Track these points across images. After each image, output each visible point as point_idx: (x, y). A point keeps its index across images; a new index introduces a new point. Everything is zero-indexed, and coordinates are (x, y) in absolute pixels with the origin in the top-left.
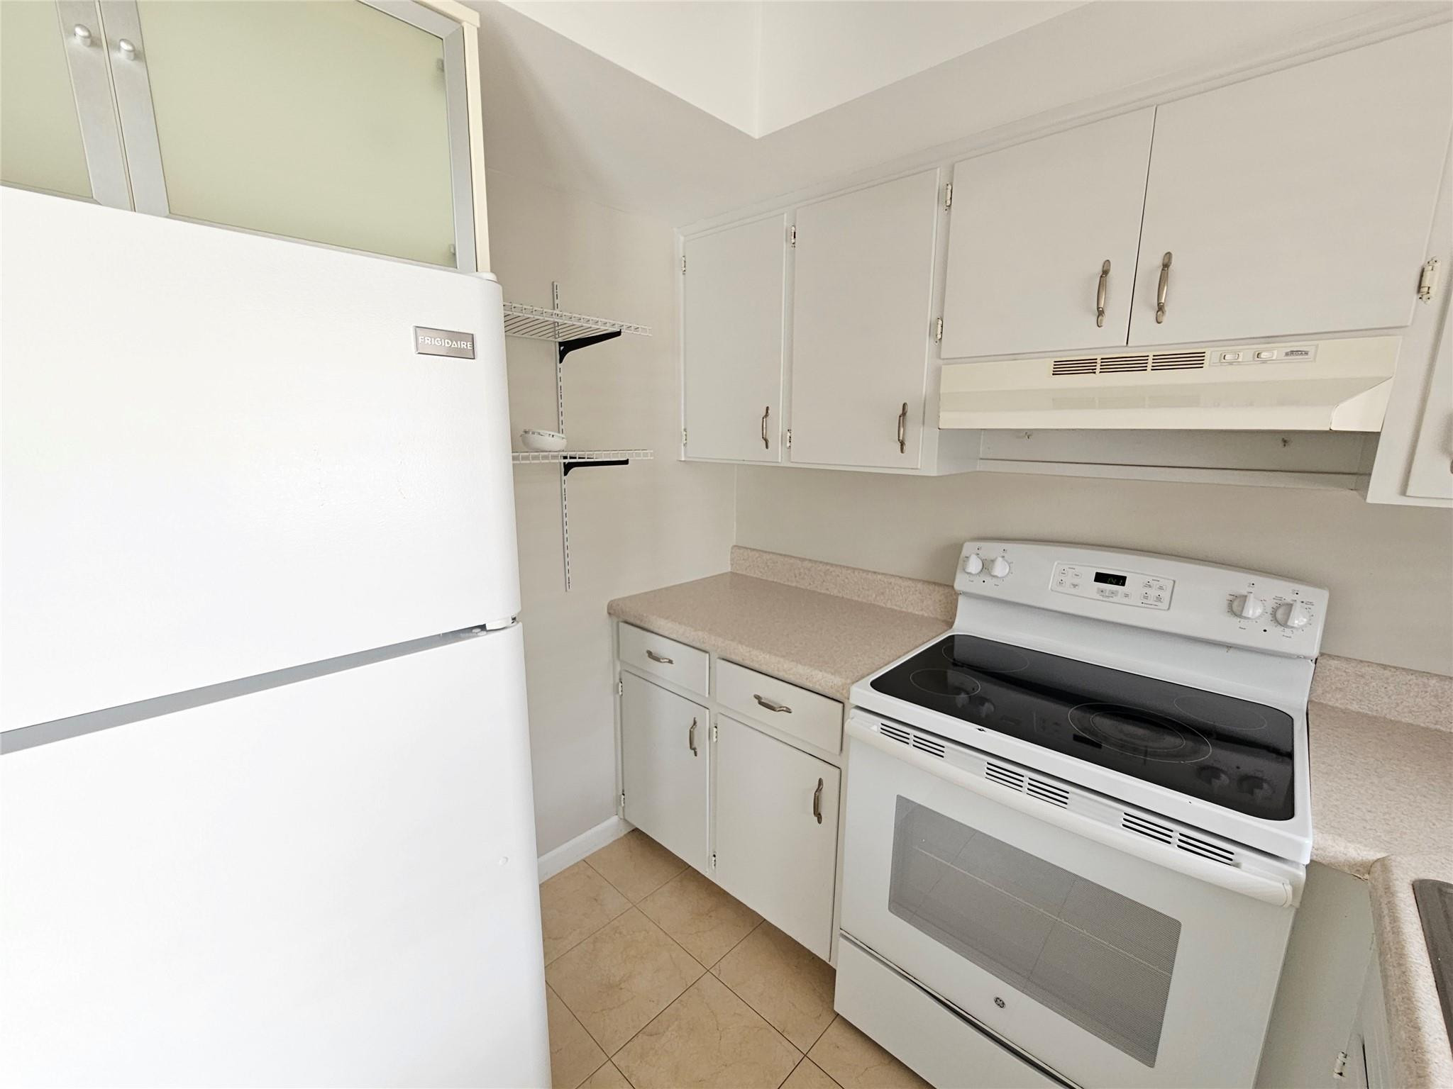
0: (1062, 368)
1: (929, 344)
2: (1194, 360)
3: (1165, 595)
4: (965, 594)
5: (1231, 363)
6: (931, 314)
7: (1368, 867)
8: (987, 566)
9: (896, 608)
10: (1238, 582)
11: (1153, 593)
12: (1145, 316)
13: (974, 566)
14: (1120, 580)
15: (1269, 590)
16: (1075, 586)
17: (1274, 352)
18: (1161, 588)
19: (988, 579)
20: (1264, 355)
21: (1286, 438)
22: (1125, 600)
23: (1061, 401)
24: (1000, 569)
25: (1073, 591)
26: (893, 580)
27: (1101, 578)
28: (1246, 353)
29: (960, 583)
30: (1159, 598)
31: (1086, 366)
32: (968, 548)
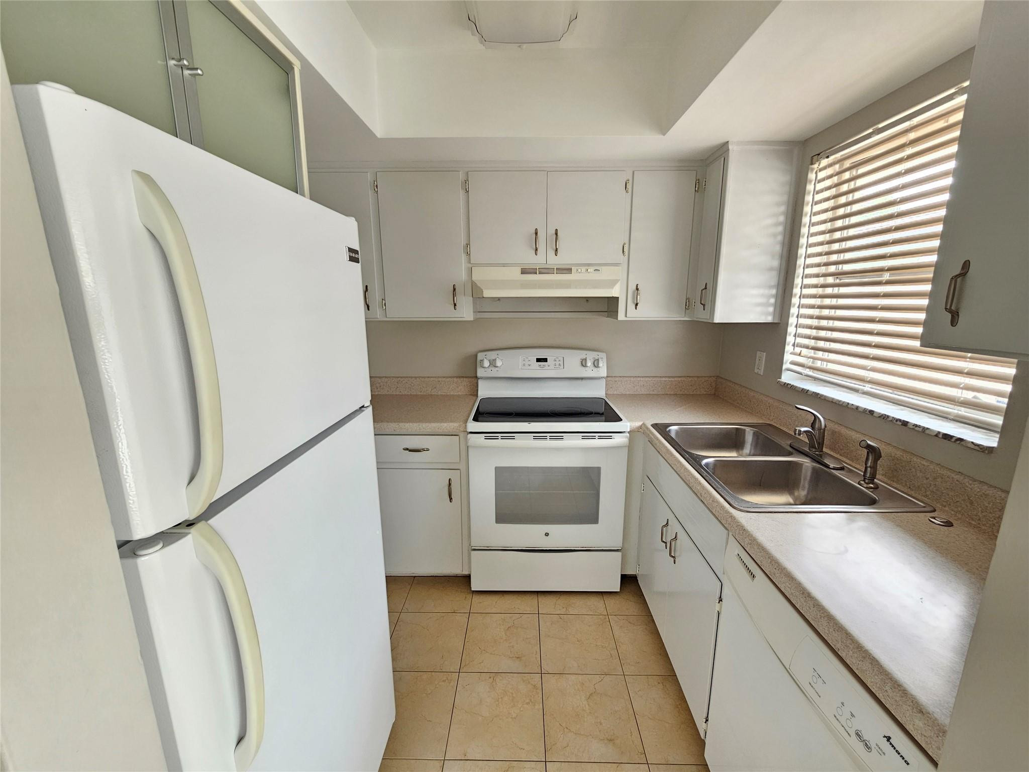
0: (524, 272)
1: (464, 257)
2: (569, 271)
3: (561, 363)
4: (482, 378)
5: (580, 273)
6: (463, 242)
7: (641, 427)
8: (493, 363)
9: (444, 394)
10: (582, 354)
11: (557, 363)
12: (551, 253)
13: (486, 364)
14: (545, 360)
15: (590, 356)
16: (529, 365)
17: (591, 270)
18: (559, 361)
19: (493, 369)
20: (589, 270)
21: (587, 299)
22: (549, 368)
23: (525, 285)
24: (499, 363)
25: (529, 367)
26: (440, 379)
27: (538, 360)
28: (584, 269)
29: (480, 373)
30: (560, 365)
31: (533, 272)
32: (480, 356)
